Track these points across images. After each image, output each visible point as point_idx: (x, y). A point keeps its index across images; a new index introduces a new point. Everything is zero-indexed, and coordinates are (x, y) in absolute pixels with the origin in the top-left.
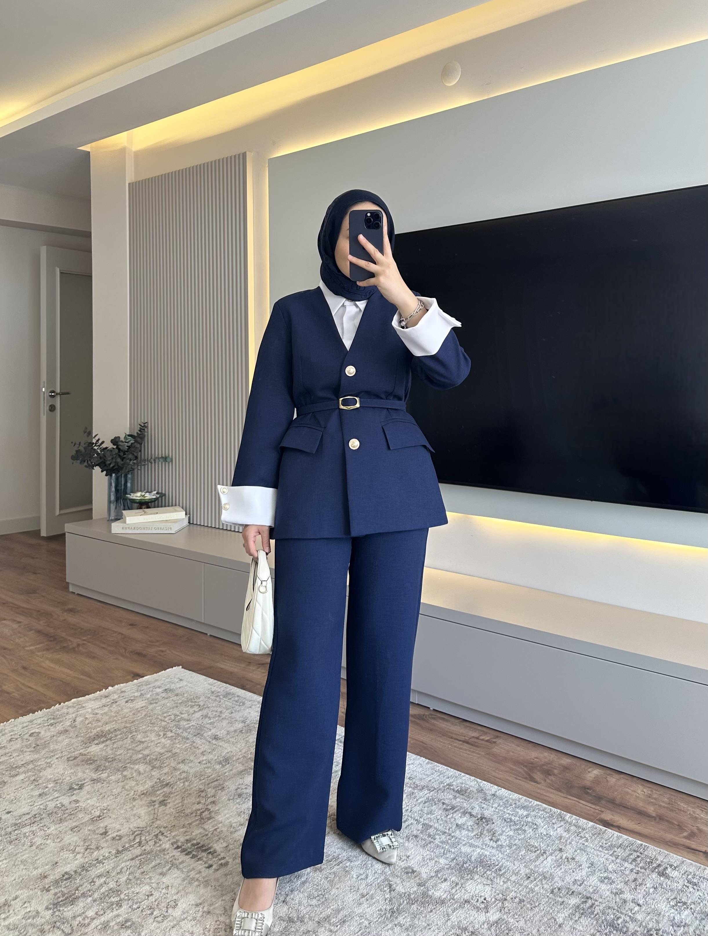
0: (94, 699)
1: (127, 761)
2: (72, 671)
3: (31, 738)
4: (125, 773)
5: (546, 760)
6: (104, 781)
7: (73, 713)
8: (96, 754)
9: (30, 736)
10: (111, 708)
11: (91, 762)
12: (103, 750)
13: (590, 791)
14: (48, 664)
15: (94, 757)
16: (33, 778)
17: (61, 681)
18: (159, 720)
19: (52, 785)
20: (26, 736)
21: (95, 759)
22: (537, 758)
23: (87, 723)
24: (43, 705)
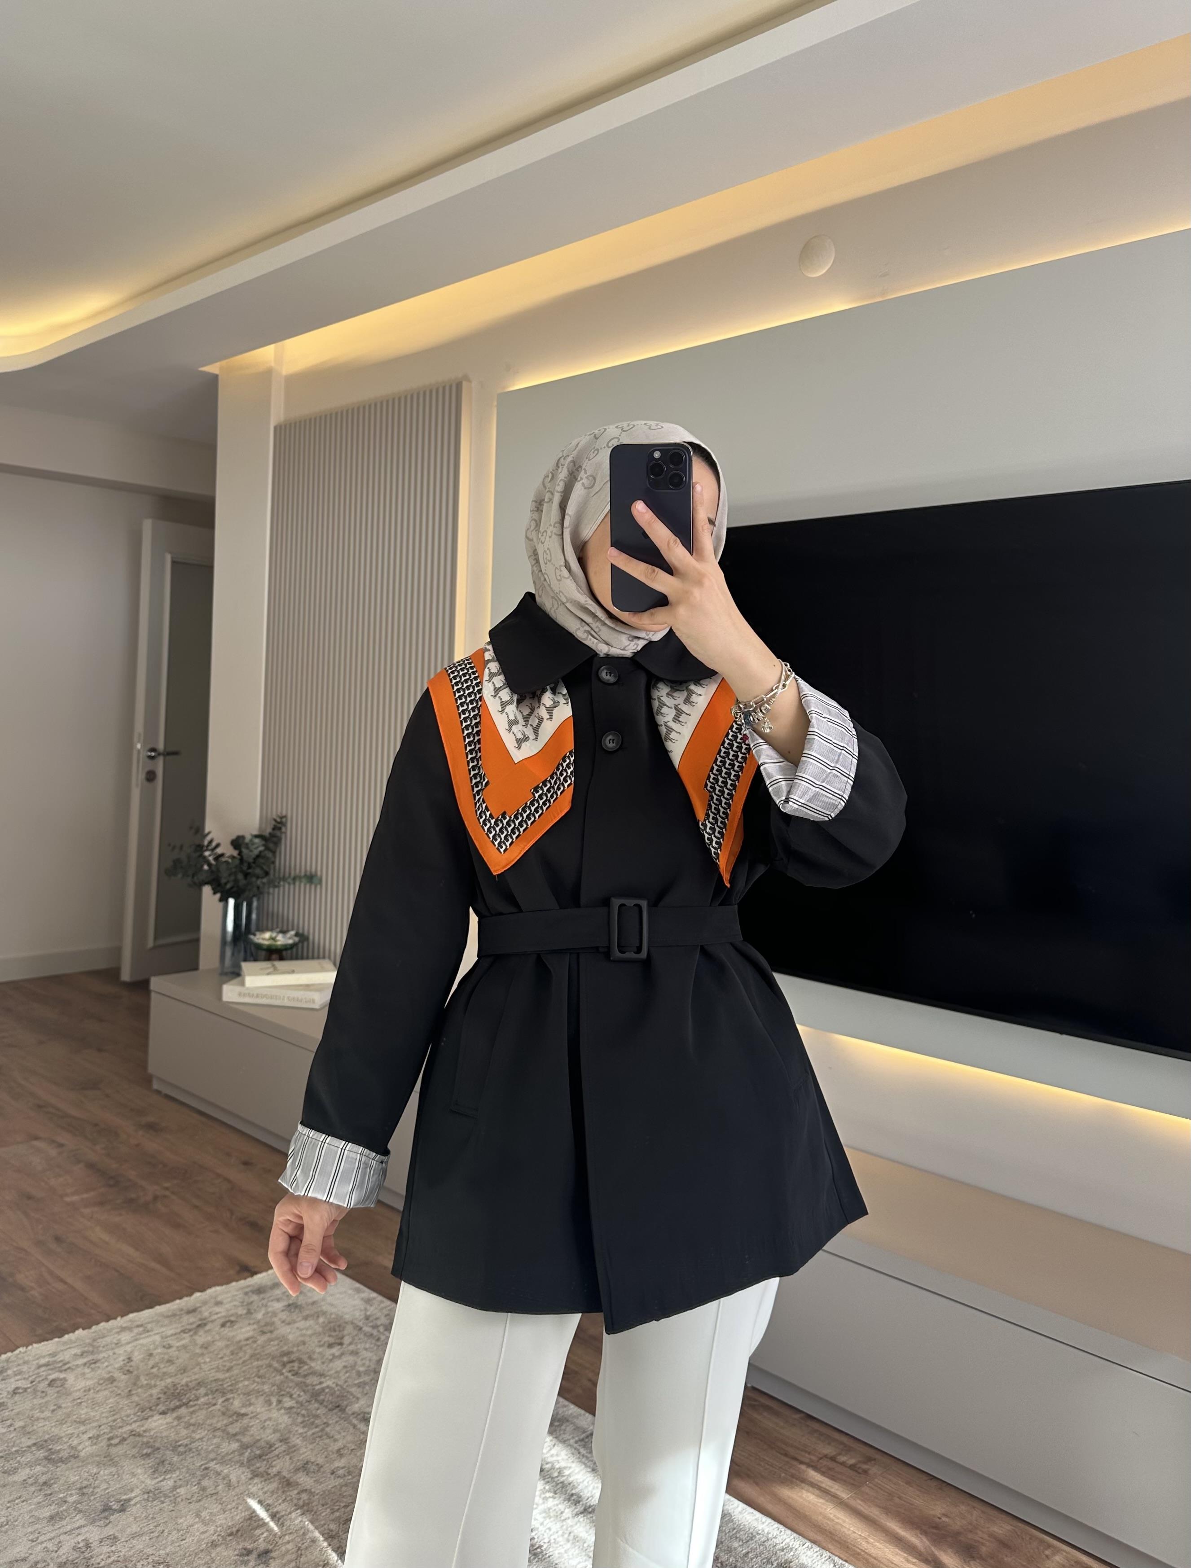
0: (170, 1314)
1: (212, 1456)
3: (51, 1391)
4: (205, 1483)
5: (965, 1523)
6: (166, 1496)
7: (128, 1343)
8: (158, 1434)
9: (50, 1385)
10: (196, 1337)
11: (149, 1450)
12: (173, 1427)
14: (99, 1234)
15: (154, 1441)
16: (43, 1478)
17: (117, 1271)
18: (272, 1370)
19: (75, 1498)
20: (43, 1386)
21: (157, 1445)
22: (947, 1516)
23: (150, 1366)
24: (79, 1320)
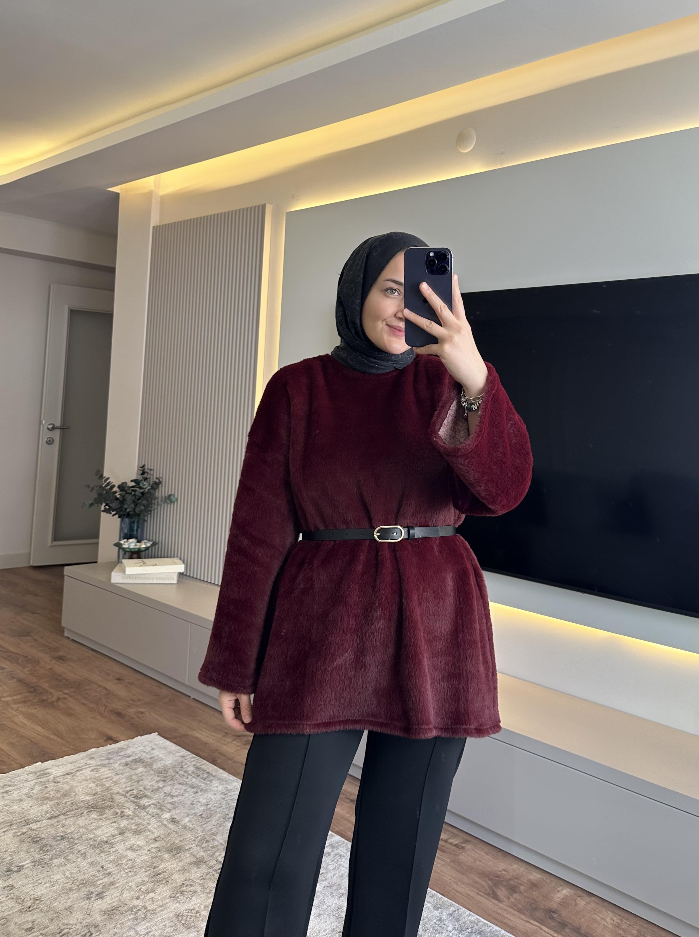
2: (45, 729)
5: (515, 874)
7: (32, 780)
13: (555, 916)
14: (21, 719)
17: (29, 740)
21: (43, 836)
22: (505, 870)
